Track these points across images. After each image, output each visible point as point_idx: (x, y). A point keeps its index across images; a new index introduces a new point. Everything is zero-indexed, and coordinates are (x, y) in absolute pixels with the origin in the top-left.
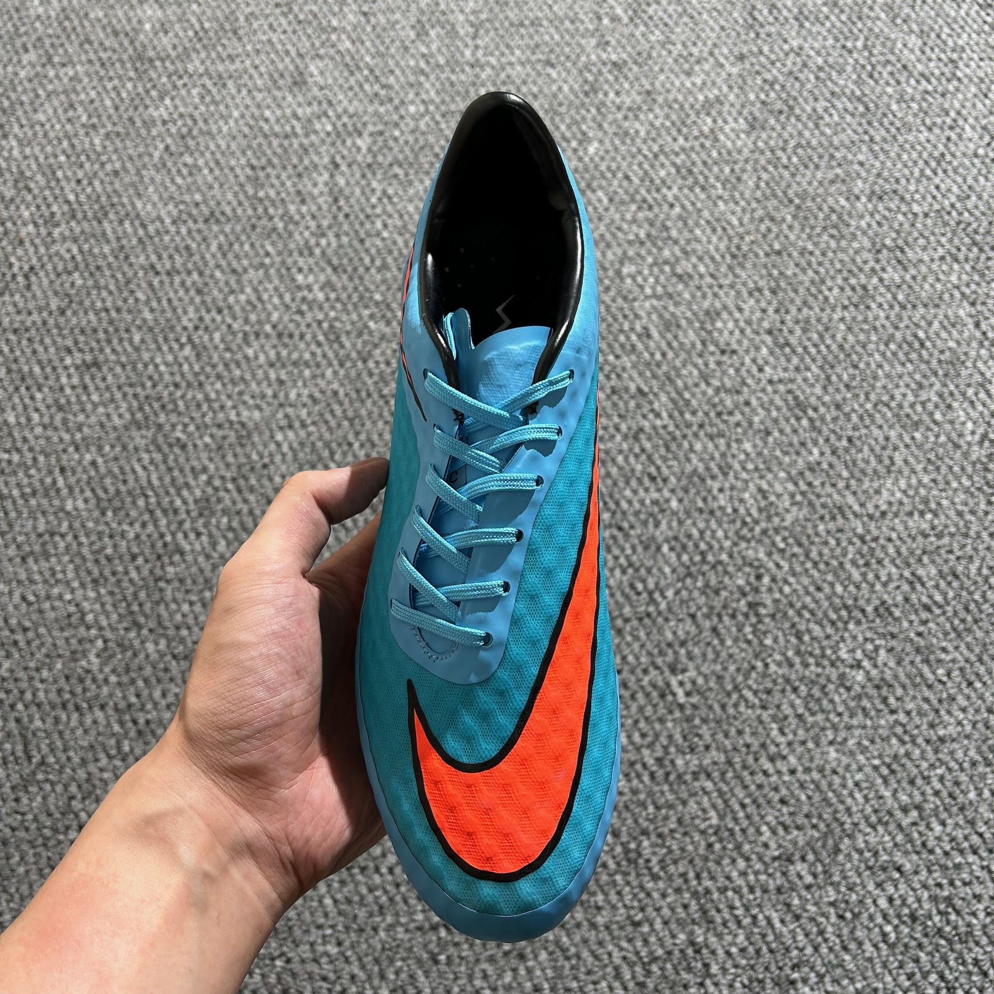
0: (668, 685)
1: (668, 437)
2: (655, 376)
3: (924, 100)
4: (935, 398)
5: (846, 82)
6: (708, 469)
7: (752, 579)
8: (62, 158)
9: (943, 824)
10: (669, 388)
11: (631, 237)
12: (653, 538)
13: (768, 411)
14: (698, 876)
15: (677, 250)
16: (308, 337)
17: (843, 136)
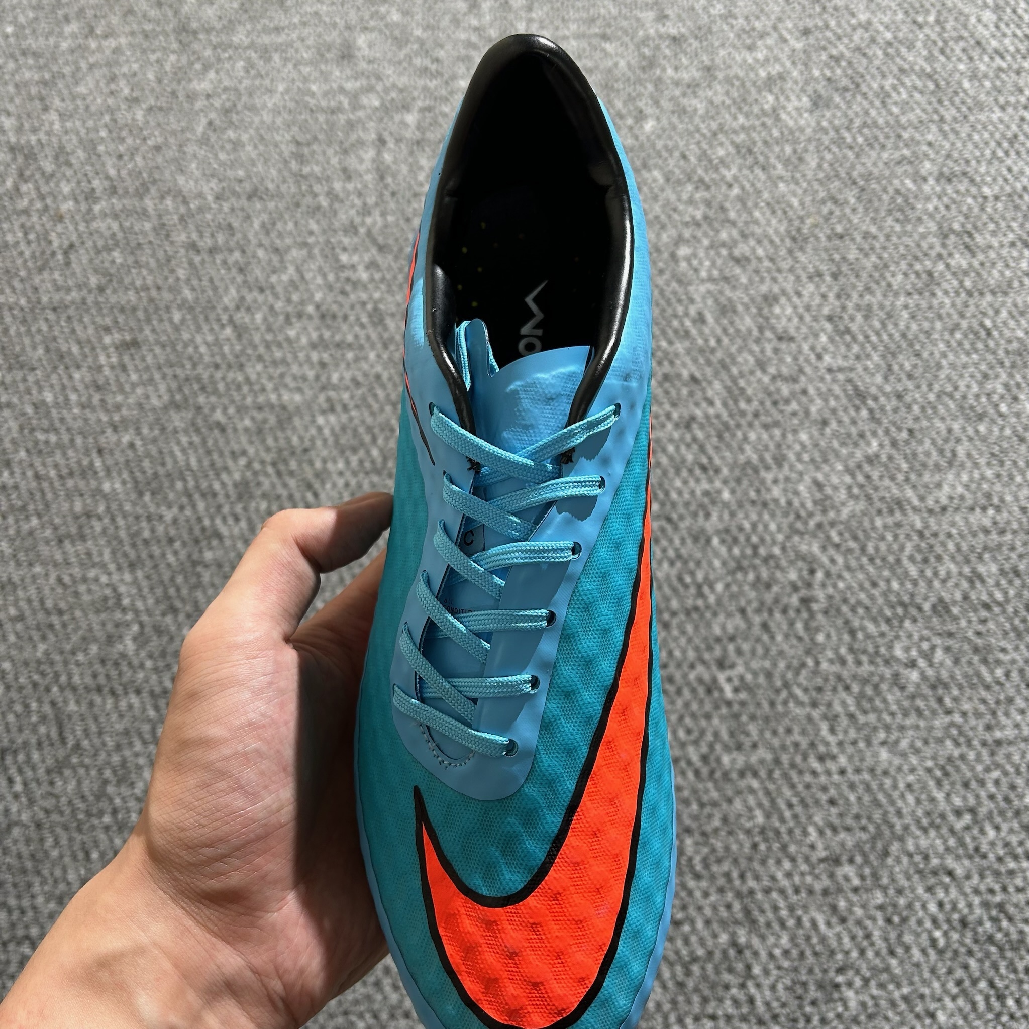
0: (715, 680)
1: (720, 427)
2: (709, 363)
3: (998, 77)
4: (1000, 390)
5: (916, 58)
6: (762, 459)
7: (805, 573)
8: (103, 133)
9: (997, 828)
10: (724, 375)
11: (688, 219)
12: (703, 530)
13: (826, 401)
14: (742, 876)
15: (735, 233)
16: (352, 318)
17: (912, 116)
